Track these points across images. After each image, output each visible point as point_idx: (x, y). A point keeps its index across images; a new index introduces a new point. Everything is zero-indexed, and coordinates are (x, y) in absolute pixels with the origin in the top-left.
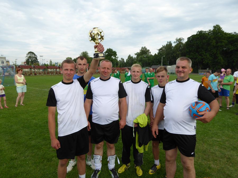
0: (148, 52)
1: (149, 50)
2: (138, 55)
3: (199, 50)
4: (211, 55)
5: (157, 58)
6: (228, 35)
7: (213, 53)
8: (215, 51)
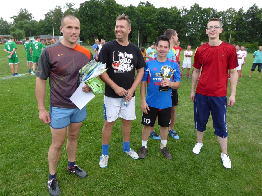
0: (31, 16)
1: (31, 14)
2: (15, 19)
3: (94, 20)
4: (106, 26)
5: (45, 26)
6: (120, 7)
7: (108, 25)
8: (110, 22)
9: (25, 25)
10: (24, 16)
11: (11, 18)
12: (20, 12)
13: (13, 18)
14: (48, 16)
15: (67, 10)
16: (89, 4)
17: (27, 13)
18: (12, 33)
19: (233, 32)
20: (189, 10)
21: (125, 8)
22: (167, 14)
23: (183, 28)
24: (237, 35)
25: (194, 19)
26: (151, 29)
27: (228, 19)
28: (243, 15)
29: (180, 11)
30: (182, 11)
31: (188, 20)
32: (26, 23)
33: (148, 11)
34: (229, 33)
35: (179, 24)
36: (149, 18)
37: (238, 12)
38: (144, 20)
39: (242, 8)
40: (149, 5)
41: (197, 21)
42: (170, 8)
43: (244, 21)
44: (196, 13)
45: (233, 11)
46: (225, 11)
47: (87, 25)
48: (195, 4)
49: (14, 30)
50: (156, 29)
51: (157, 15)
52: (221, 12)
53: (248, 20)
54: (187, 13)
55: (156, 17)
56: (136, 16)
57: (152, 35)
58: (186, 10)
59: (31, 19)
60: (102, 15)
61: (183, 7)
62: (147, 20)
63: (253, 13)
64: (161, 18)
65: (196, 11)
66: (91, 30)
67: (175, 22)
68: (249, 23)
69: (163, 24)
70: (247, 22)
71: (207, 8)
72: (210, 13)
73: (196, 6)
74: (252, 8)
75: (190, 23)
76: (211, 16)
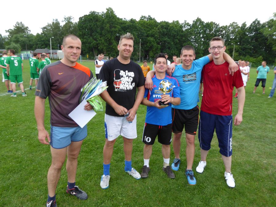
0: (27, 30)
1: (27, 27)
2: (11, 33)
3: (93, 34)
4: (106, 40)
5: (42, 40)
6: (120, 21)
7: (108, 39)
8: (110, 36)
9: (21, 39)
10: (20, 30)
11: (6, 31)
12: (16, 25)
13: (8, 31)
14: (45, 29)
15: (66, 24)
16: (89, 17)
17: (23, 26)
18: (7, 47)
19: (237, 46)
20: (192, 24)
21: (126, 21)
22: (169, 28)
23: (186, 42)
24: (240, 49)
25: (197, 33)
26: (153, 43)
27: (231, 33)
28: (246, 30)
29: (182, 25)
30: (184, 25)
31: (191, 34)
32: (22, 37)
33: (149, 25)
34: (232, 47)
35: (182, 38)
36: (150, 32)
37: (240, 26)
38: (145, 34)
39: (245, 22)
40: (150, 18)
41: (200, 35)
42: (172, 22)
43: (247, 35)
44: (198, 27)
45: (236, 25)
46: (228, 25)
47: (86, 38)
48: (198, 18)
49: (9, 43)
50: (158, 44)
51: (158, 29)
52: (223, 26)
53: (251, 35)
54: (189, 27)
55: (158, 31)
56: (137, 30)
57: (154, 49)
58: (188, 24)
59: (28, 32)
60: (102, 28)
61: (186, 21)
62: (149, 34)
63: (256, 28)
64: (163, 32)
65: (199, 25)
66: (90, 43)
67: (178, 36)
68: (252, 38)
69: (166, 38)
70: (250, 36)
71: (210, 22)
72: (213, 28)
73: (199, 20)
74: (254, 22)
75: (193, 37)
76: (214, 30)
